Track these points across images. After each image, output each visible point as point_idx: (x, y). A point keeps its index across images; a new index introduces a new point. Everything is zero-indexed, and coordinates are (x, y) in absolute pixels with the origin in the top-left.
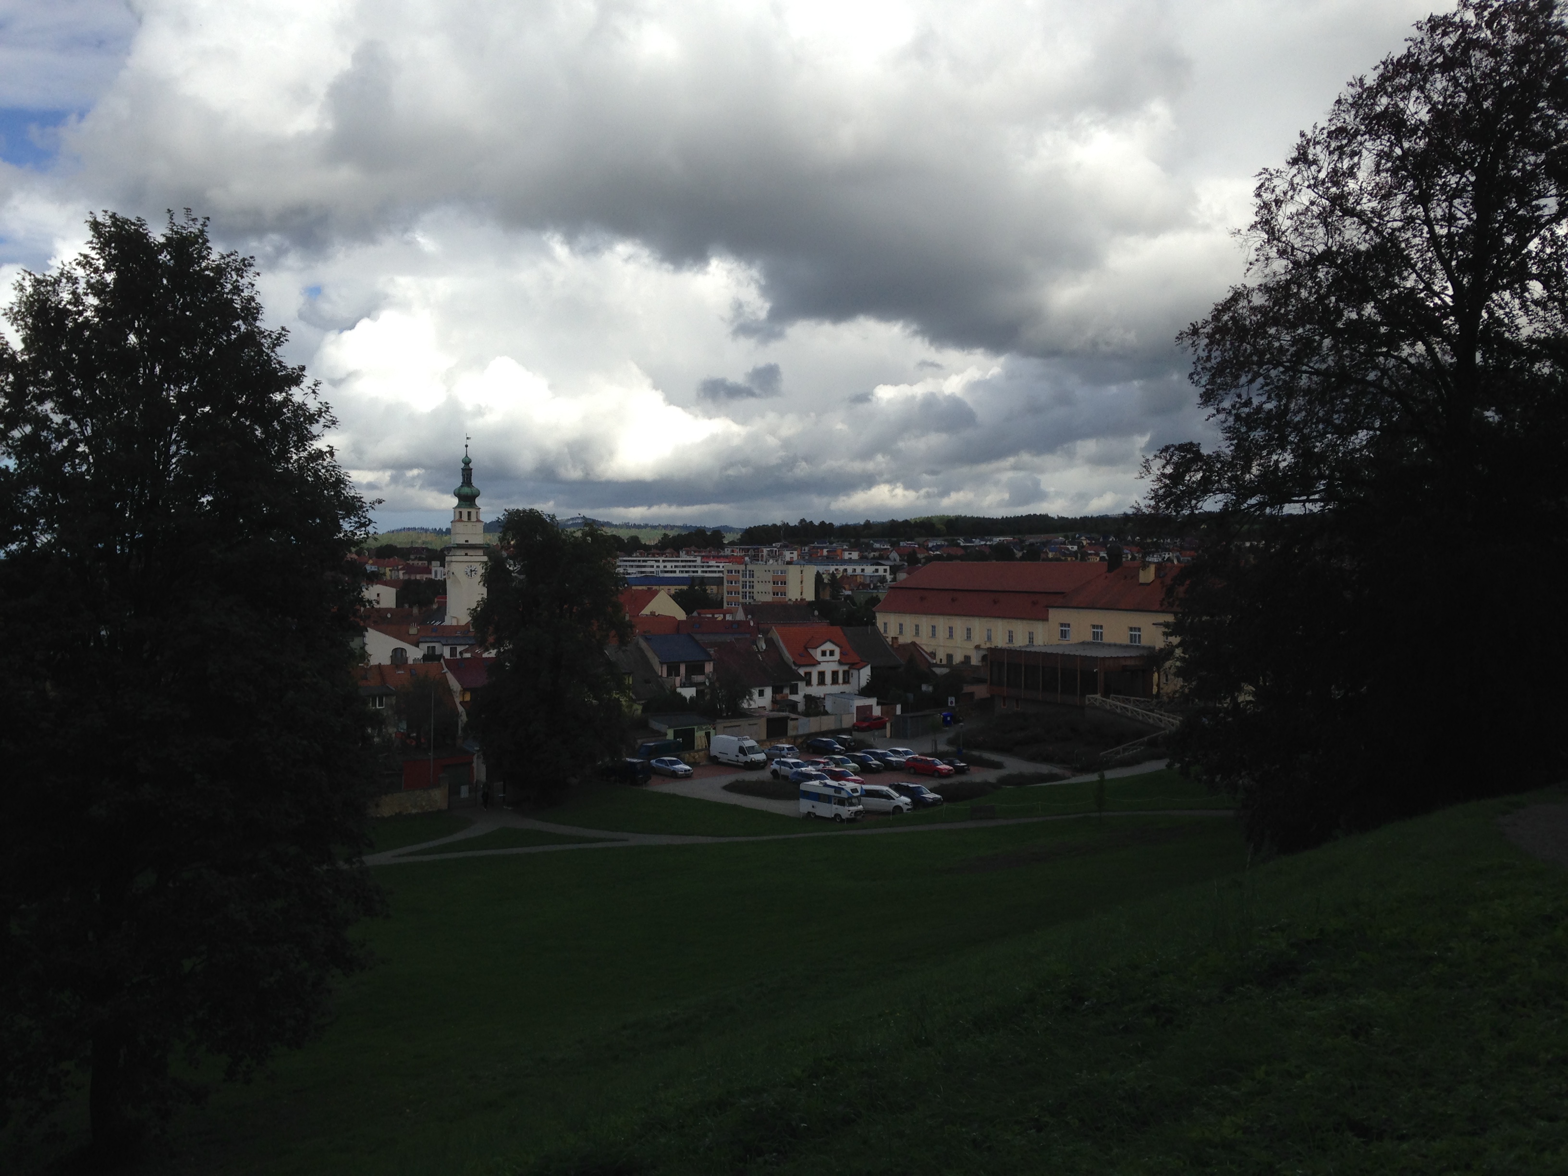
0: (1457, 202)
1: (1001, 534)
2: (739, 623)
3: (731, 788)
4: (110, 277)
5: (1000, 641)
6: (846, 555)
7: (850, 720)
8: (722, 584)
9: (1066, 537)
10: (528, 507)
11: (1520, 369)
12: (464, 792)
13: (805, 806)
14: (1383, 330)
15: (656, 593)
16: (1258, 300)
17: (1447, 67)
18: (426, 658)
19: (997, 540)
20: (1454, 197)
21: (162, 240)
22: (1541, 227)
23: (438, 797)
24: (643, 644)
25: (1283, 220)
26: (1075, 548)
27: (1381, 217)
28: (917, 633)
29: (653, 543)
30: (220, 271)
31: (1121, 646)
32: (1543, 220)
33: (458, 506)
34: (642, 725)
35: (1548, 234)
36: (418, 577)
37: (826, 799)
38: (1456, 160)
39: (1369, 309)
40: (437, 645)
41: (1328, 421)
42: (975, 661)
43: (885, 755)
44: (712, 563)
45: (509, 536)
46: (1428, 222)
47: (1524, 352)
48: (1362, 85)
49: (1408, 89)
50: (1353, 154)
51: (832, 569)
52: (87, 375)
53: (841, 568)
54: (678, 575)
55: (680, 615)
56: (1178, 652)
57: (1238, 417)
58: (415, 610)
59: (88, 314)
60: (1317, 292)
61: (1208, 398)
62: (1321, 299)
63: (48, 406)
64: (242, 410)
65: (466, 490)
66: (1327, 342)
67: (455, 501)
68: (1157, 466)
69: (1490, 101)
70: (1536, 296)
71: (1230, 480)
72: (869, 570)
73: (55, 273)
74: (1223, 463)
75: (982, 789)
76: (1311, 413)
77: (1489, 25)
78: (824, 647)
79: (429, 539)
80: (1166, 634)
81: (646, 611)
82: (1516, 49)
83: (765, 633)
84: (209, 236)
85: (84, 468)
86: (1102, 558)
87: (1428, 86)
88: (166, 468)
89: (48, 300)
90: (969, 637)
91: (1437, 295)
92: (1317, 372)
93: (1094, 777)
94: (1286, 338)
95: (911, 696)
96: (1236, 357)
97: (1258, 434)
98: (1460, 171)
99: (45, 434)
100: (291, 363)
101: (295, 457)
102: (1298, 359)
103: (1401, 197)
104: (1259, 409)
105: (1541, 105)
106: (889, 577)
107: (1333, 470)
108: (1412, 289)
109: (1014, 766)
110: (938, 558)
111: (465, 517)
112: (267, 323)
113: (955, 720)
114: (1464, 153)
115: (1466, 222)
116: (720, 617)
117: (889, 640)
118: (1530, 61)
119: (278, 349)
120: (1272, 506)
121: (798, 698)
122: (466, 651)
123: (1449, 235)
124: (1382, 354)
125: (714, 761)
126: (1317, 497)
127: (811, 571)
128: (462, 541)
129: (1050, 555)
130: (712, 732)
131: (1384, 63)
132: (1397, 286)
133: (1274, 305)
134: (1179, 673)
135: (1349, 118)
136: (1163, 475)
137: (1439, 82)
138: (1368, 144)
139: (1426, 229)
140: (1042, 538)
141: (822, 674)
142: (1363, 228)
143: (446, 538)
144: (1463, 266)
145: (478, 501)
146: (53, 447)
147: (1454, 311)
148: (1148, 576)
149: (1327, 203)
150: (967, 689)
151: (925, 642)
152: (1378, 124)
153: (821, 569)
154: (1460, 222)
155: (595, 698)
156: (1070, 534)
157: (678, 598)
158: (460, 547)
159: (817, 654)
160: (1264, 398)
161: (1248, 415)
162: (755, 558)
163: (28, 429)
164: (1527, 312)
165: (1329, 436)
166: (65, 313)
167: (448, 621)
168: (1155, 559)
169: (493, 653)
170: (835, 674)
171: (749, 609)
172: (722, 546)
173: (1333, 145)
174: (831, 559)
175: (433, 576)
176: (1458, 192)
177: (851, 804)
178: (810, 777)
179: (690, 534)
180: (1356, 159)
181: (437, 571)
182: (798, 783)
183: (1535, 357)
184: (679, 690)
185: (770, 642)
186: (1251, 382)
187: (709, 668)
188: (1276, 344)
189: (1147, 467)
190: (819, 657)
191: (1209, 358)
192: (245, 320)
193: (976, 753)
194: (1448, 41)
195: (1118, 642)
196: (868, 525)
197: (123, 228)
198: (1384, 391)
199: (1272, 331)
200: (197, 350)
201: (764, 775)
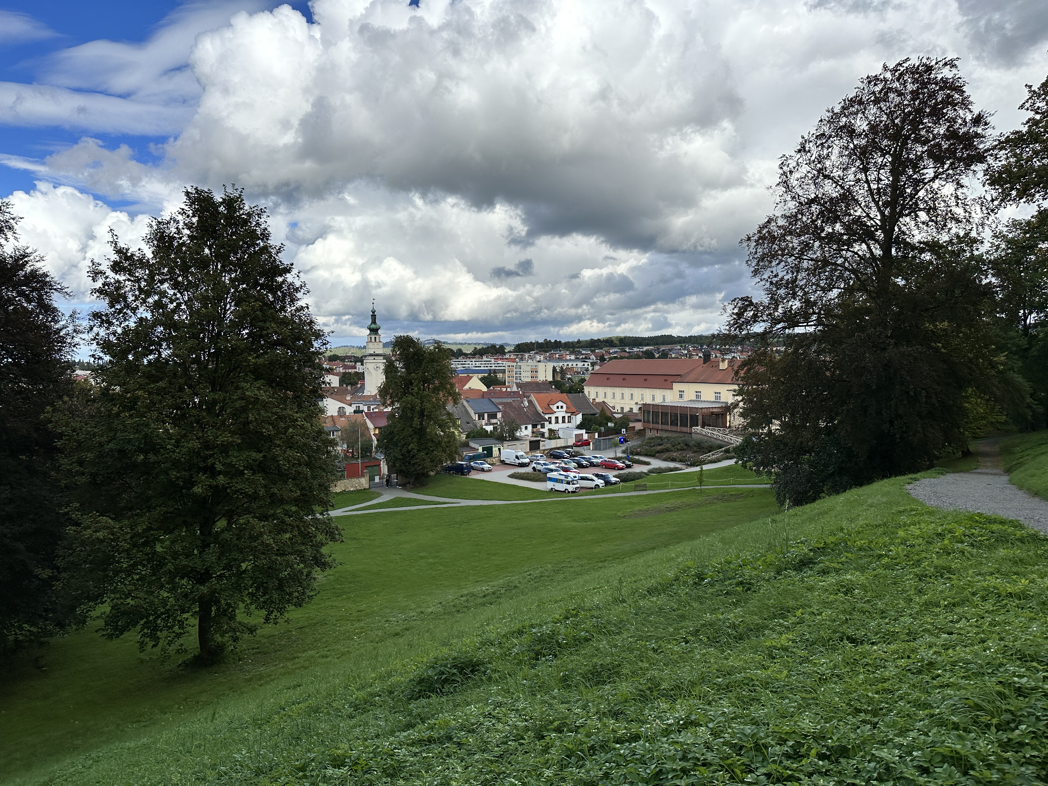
0: (882, 171)
1: (648, 345)
2: (514, 392)
3: (512, 476)
4: (195, 220)
5: (649, 401)
6: (568, 357)
7: (572, 441)
8: (505, 372)
9: (681, 346)
10: (405, 335)
11: (914, 257)
12: (377, 479)
13: (549, 485)
14: (845, 237)
15: (471, 377)
16: (781, 222)
17: (877, 101)
18: (355, 412)
19: (645, 348)
20: (880, 169)
21: (221, 200)
22: (926, 184)
23: (364, 482)
24: (465, 404)
25: (793, 182)
26: (686, 352)
27: (843, 179)
28: (605, 397)
29: (469, 352)
30: (249, 215)
31: (710, 402)
32: (926, 181)
33: (370, 334)
34: (466, 445)
35: (928, 187)
36: (350, 371)
37: (561, 481)
38: (882, 150)
39: (838, 227)
40: (361, 405)
41: (818, 285)
42: (636, 410)
43: (590, 459)
44: (500, 362)
45: (396, 349)
46: (867, 182)
47: (916, 248)
48: (833, 111)
49: (857, 113)
50: (829, 147)
51: (561, 364)
52: (185, 270)
53: (566, 364)
54: (482, 368)
55: (485, 389)
56: (741, 404)
57: (771, 283)
58: (349, 388)
59: (185, 238)
60: (811, 218)
61: (756, 272)
62: (813, 221)
63: (166, 285)
64: (262, 286)
65: (373, 326)
66: (817, 244)
67: (368, 332)
68: (730, 308)
69: (899, 119)
70: (923, 220)
71: (767, 315)
72: (580, 364)
73: (168, 219)
74: (764, 307)
75: (640, 476)
76: (808, 281)
77: (898, 80)
78: (557, 405)
79: (354, 351)
80: (734, 395)
81: (466, 387)
82: (912, 92)
83: (528, 397)
84: (243, 197)
85: (185, 316)
86: (700, 357)
87: (867, 112)
88: (224, 317)
89: (164, 232)
90: (632, 399)
91: (872, 219)
92: (812, 259)
93: (698, 469)
94: (796, 242)
95: (603, 429)
96: (770, 252)
97: (782, 292)
98: (883, 155)
99: (165, 300)
100: (286, 262)
101: (289, 310)
102: (802, 252)
103: (854, 169)
104: (782, 279)
105: (925, 121)
106: (590, 368)
107: (821, 309)
108: (860, 217)
109: (656, 463)
110: (616, 358)
111: (373, 340)
112: (274, 241)
113: (626, 441)
114: (886, 146)
115: (887, 182)
116: (504, 390)
117: (591, 400)
118: (919, 98)
119: (279, 254)
120: (789, 328)
121: (545, 430)
122: (376, 408)
123: (878, 189)
124: (844, 250)
125: (503, 462)
126: (812, 323)
127: (550, 365)
128: (372, 352)
129: (673, 356)
130: (502, 448)
131: (844, 100)
132: (850, 215)
133: (790, 224)
134: (742, 415)
135: (826, 128)
136: (733, 313)
137: (873, 110)
138: (837, 142)
139: (866, 185)
140: (669, 347)
141: (557, 418)
142: (834, 185)
143: (364, 351)
144: (886, 204)
145: (379, 332)
146: (169, 306)
147: (881, 228)
148: (724, 366)
149: (816, 173)
150: (631, 425)
151: (610, 402)
152: (841, 131)
153: (556, 364)
154: (883, 182)
155: (442, 431)
156: (683, 345)
157: (483, 380)
158: (371, 355)
159: (554, 408)
160: (785, 273)
161: (777, 282)
162: (522, 359)
163: (156, 298)
164: (918, 227)
165: (818, 292)
166: (172, 238)
167: (366, 393)
168: (729, 357)
169: (389, 409)
170: (564, 417)
171: (518, 385)
172: (504, 353)
173: (819, 142)
174: (560, 359)
175: (357, 370)
176: (883, 166)
177: (573, 484)
178: (552, 470)
179: (488, 347)
180: (830, 150)
181: (359, 368)
182: (546, 473)
183: (922, 251)
184: (484, 427)
185: (530, 402)
186: (778, 264)
187: (499, 415)
188: (791, 245)
189: (725, 309)
190: (555, 409)
191: (756, 253)
192: (262, 240)
193: (636, 457)
194: (877, 89)
195: (709, 400)
196: (579, 342)
197: (200, 195)
198: (846, 269)
199: (788, 238)
200: (239, 256)
201: (529, 470)
